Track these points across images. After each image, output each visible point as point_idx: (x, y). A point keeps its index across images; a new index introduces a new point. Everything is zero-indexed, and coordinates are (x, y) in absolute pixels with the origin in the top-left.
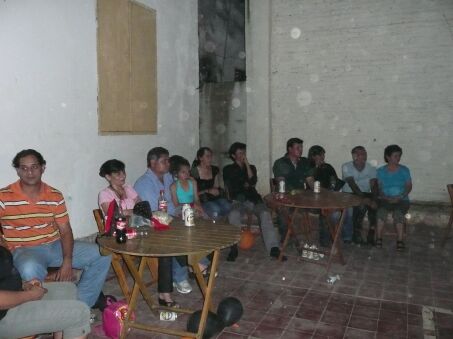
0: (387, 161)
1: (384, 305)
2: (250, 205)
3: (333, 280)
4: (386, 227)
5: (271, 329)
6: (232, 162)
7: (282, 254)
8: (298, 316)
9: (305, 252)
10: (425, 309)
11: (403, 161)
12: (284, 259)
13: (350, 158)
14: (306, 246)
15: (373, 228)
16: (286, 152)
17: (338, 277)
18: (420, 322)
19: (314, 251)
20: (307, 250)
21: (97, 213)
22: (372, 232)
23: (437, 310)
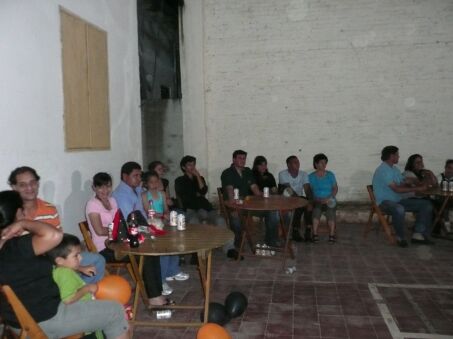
0: (315, 167)
1: (339, 286)
2: (204, 213)
3: (291, 270)
4: (321, 225)
5: (257, 314)
6: (182, 174)
7: (240, 254)
8: (274, 301)
9: (258, 252)
10: (370, 285)
11: (328, 167)
12: (242, 258)
13: (285, 167)
14: (258, 246)
15: (309, 226)
16: (232, 162)
17: (294, 268)
18: (369, 295)
19: (266, 249)
20: (261, 249)
21: (83, 226)
22: (308, 231)
23: (379, 285)
